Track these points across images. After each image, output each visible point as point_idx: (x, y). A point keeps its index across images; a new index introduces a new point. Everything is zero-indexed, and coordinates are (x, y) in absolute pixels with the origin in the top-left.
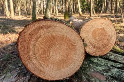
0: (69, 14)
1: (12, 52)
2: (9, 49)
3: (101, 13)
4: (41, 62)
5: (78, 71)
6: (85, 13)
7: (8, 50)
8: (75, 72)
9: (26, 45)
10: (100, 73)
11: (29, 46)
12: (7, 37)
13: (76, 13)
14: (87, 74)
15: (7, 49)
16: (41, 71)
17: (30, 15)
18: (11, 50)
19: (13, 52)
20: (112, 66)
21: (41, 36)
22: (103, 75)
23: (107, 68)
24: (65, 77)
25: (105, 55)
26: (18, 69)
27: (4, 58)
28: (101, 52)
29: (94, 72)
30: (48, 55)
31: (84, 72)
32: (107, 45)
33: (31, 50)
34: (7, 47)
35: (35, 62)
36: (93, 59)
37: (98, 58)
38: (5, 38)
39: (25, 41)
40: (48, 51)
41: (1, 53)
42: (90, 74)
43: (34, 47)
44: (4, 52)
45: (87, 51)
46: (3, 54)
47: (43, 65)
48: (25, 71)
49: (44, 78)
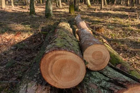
0: (75, 7)
1: (14, 58)
2: (10, 53)
3: (114, 3)
4: (56, 76)
5: (82, 81)
6: (95, 4)
7: (9, 55)
8: (79, 83)
9: (46, 66)
10: (95, 84)
11: (48, 66)
12: (5, 39)
13: (83, 3)
14: (87, 85)
15: (8, 53)
16: (56, 82)
17: (25, 5)
18: (12, 55)
19: (16, 58)
20: (103, 79)
21: (57, 60)
22: (96, 85)
23: (100, 81)
24: (72, 86)
25: (101, 70)
26: (35, 79)
27: (7, 65)
28: (98, 68)
29: (91, 83)
30: (61, 72)
31: (85, 82)
32: (103, 63)
33: (49, 69)
34: (8, 52)
35: (52, 76)
36: (92, 73)
37: (96, 72)
38: (2, 40)
39: (46, 63)
40: (61, 70)
41: (3, 59)
42: (89, 84)
43: (52, 67)
44: (6, 58)
45: (89, 67)
46: (5, 60)
47: (57, 78)
48: (41, 81)
49: (58, 87)
